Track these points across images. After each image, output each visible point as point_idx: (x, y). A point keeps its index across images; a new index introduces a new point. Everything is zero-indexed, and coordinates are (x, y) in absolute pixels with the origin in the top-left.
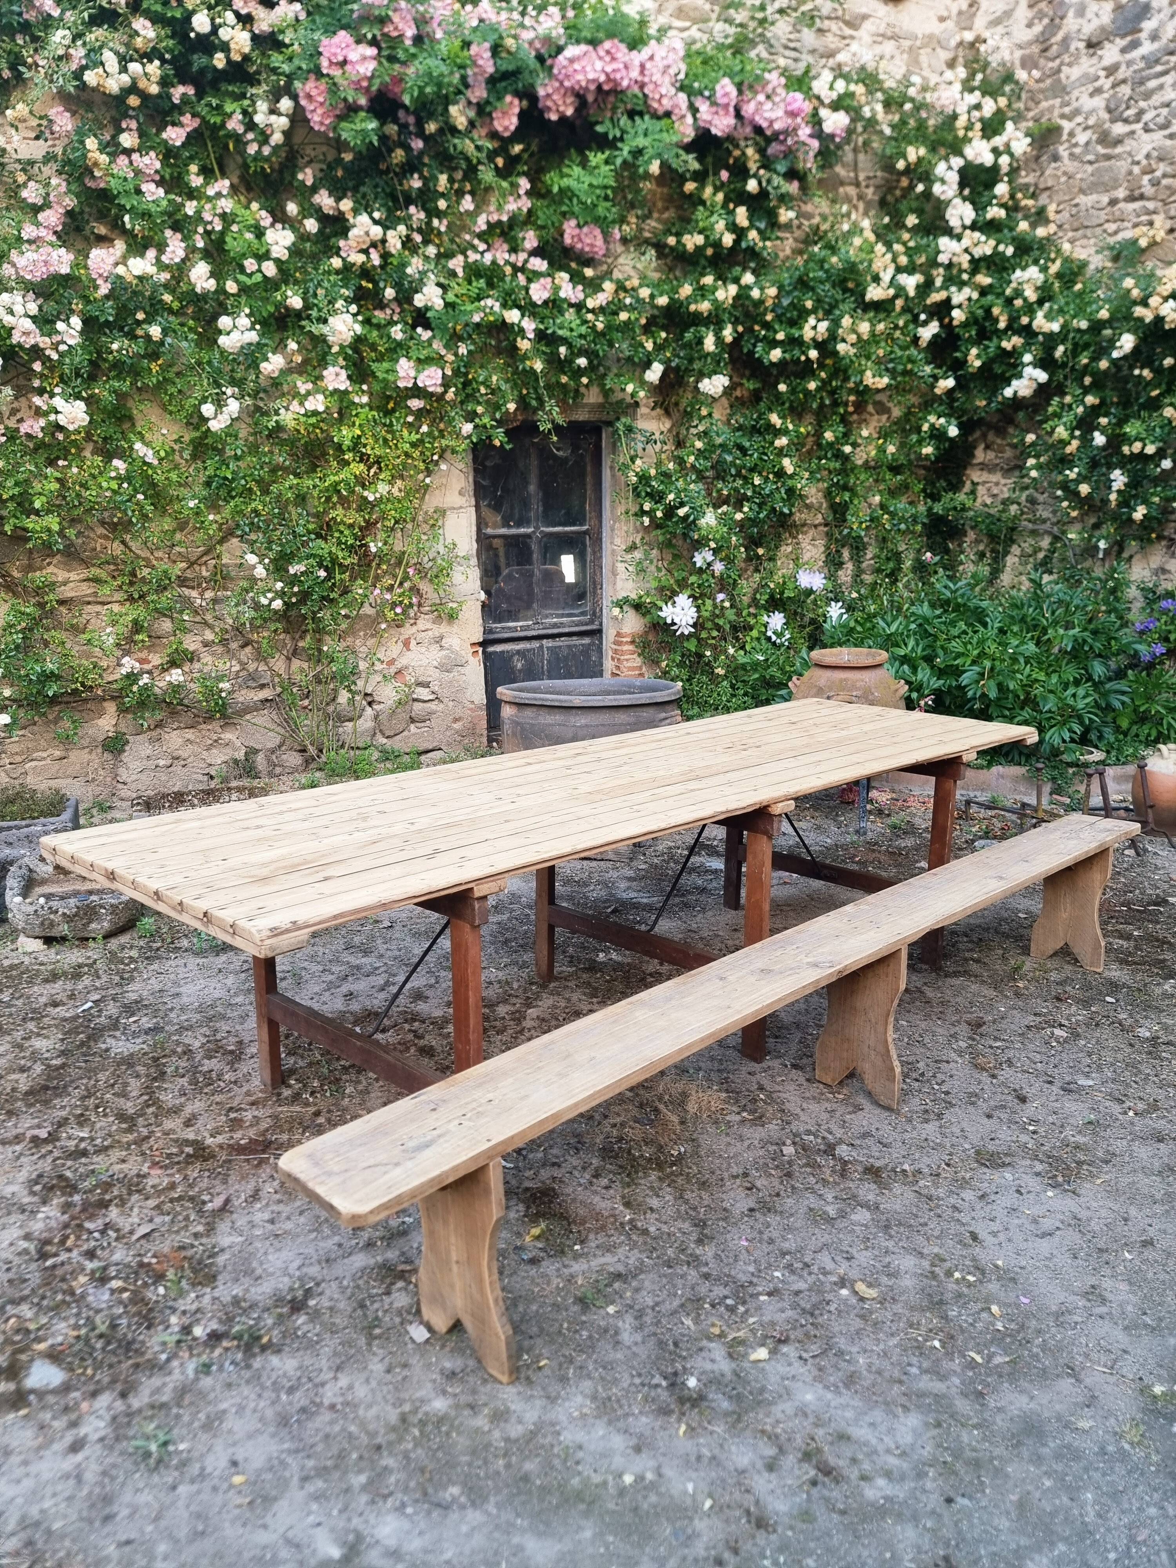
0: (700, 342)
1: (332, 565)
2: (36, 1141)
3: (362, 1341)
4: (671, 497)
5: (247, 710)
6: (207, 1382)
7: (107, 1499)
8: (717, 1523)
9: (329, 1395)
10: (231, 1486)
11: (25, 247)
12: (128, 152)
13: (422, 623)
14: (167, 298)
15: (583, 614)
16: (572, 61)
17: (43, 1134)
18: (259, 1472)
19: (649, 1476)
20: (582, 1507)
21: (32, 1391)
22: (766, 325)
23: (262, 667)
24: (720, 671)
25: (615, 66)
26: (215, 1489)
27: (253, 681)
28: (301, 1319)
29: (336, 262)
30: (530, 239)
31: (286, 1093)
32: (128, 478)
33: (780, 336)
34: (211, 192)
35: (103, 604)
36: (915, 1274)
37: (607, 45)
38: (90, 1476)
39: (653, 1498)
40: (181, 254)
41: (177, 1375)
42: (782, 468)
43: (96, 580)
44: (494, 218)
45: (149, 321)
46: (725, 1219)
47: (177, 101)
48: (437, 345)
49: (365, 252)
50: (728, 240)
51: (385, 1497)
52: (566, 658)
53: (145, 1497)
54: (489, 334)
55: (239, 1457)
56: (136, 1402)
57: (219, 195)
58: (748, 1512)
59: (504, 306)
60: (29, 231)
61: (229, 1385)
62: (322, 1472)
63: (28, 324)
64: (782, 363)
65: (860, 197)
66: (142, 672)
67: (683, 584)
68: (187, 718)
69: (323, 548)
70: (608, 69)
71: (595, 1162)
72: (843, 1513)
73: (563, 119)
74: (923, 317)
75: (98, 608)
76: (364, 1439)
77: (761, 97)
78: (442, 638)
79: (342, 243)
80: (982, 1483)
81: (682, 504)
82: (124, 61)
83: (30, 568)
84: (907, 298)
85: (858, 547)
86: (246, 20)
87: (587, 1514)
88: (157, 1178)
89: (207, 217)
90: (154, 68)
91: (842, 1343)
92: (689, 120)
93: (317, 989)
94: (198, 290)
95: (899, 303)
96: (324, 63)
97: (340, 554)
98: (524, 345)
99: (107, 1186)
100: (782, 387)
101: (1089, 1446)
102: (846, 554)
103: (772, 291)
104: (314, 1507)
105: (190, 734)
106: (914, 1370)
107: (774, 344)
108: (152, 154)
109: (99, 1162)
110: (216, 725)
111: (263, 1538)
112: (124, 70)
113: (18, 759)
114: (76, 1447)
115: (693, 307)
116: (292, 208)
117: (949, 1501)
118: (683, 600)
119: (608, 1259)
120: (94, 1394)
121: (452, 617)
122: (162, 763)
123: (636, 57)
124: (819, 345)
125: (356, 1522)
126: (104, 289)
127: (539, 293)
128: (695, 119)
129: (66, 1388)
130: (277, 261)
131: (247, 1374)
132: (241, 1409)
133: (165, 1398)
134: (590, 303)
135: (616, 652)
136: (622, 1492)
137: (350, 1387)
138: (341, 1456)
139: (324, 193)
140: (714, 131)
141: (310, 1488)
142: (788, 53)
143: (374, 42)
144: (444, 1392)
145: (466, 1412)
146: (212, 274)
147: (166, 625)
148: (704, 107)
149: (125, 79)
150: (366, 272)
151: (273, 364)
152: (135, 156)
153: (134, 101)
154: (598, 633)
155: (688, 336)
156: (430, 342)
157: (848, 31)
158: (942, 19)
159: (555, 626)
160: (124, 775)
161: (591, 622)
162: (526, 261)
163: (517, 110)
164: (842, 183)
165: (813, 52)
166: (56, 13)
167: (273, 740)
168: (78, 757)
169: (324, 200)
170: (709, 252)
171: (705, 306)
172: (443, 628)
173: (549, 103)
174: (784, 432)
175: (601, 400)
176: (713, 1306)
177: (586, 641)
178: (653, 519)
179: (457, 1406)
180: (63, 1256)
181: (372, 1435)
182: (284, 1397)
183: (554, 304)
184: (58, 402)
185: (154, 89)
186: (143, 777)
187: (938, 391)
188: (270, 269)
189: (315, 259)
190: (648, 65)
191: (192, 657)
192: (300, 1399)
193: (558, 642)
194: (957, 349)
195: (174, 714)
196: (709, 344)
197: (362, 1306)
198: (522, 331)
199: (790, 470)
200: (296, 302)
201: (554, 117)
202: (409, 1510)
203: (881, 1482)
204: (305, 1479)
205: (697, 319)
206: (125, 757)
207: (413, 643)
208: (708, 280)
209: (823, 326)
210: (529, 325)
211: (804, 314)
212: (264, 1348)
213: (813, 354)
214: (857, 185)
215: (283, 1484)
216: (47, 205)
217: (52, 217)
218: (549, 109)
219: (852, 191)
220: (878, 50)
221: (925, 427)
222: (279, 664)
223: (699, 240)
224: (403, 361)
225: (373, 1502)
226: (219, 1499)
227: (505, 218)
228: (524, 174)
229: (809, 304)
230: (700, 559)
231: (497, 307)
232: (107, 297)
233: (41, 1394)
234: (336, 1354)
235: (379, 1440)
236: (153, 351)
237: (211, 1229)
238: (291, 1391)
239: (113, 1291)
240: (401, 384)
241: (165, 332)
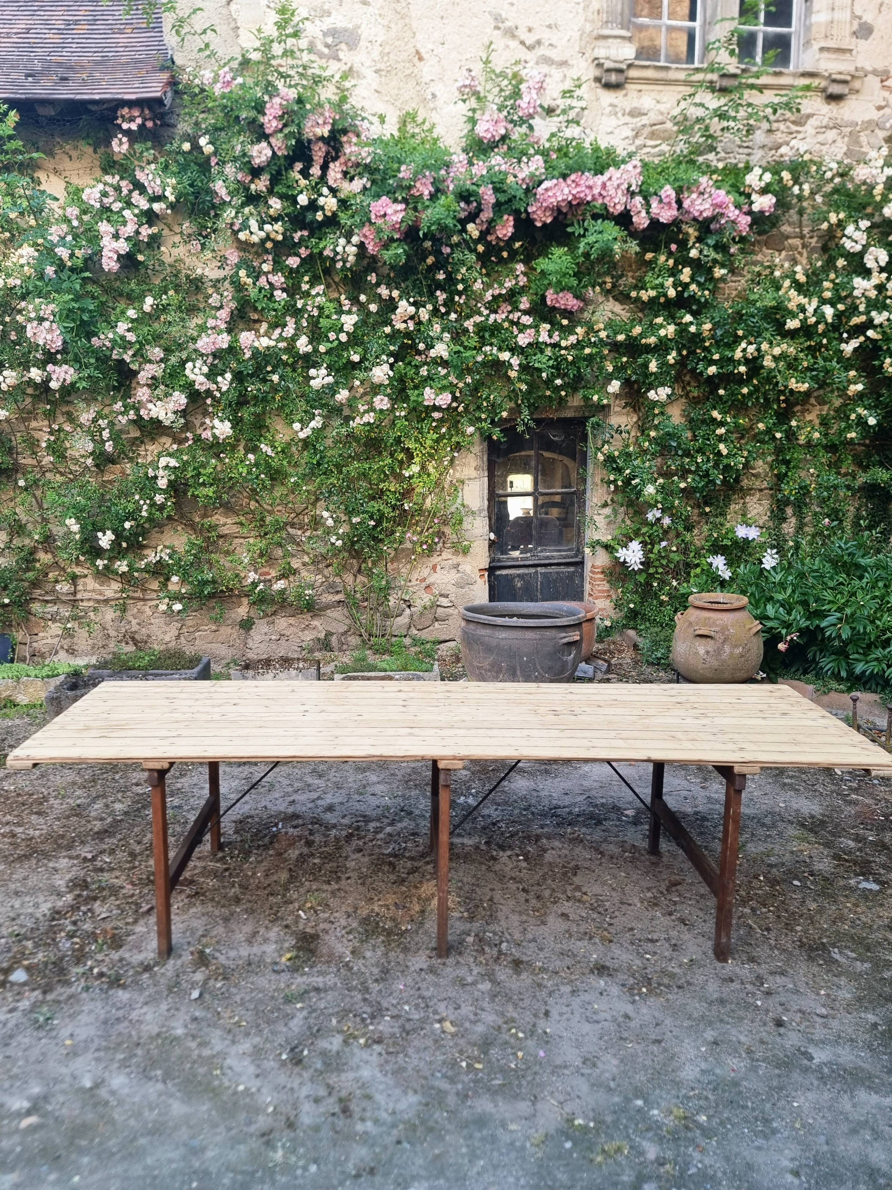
0: (646, 365)
1: (380, 519)
2: (85, 859)
3: (165, 994)
4: (628, 471)
5: (328, 607)
6: (84, 995)
7: (11, 1037)
8: (270, 1119)
9: (134, 1015)
10: (64, 1045)
11: (210, 332)
12: (266, 274)
13: (446, 555)
14: (285, 357)
15: (569, 550)
16: (547, 190)
17: (89, 856)
18: (80, 1042)
19: (254, 1090)
20: (211, 1095)
21: (10, 982)
22: (705, 349)
23: (338, 580)
24: (664, 598)
25: (579, 189)
26: (57, 1044)
27: (332, 588)
28: (146, 976)
29: (388, 330)
30: (524, 303)
31: (220, 855)
32: (257, 465)
33: (716, 357)
34: (313, 292)
35: (245, 538)
36: (489, 1025)
37: (573, 177)
38: (10, 1025)
39: (248, 1100)
40: (292, 331)
41: (73, 989)
42: (719, 451)
43: (241, 524)
44: (497, 292)
45: (273, 372)
46: (403, 971)
47: (296, 241)
48: (452, 379)
49: (405, 322)
50: (672, 293)
51: (126, 1067)
52: (555, 581)
53: (27, 1040)
54: (492, 366)
55: (75, 1033)
56: (49, 997)
57: (318, 294)
58: (288, 1119)
59: (500, 349)
60: (211, 323)
61: (92, 999)
62: (107, 1049)
63: (202, 379)
64: (718, 375)
65: (804, 246)
66: (260, 581)
67: (637, 533)
68: (290, 610)
69: (375, 506)
70: (574, 192)
71: (355, 925)
72: (337, 1132)
73: (545, 224)
74: (845, 335)
75: (242, 540)
76: (135, 1038)
77: (694, 196)
78: (458, 565)
79: (393, 317)
80: (425, 1140)
81: (635, 477)
82: (261, 224)
83: (205, 516)
84: (826, 323)
85: (800, 506)
86: (334, 191)
87: (210, 1099)
88: (128, 889)
89: (309, 308)
90: (278, 226)
91: (411, 1051)
92: (643, 214)
93: (277, 796)
94: (301, 352)
95: (821, 327)
96: (373, 217)
97: (386, 511)
98: (513, 374)
99: (101, 889)
100: (721, 392)
101: (506, 1138)
102: (789, 511)
103: (708, 326)
104: (93, 1063)
105: (292, 620)
106: (439, 1075)
107: (712, 362)
108: (280, 274)
109: (106, 876)
110: (308, 616)
111: (64, 1070)
112: (261, 229)
113: (192, 630)
114: (11, 1011)
115: (643, 341)
116: (363, 298)
117: (399, 1142)
118: (635, 545)
119: (320, 979)
120: (34, 990)
121: (466, 551)
122: (273, 637)
123: (600, 179)
124: (747, 361)
125: (107, 1074)
126: (248, 354)
127: (523, 340)
128: (648, 213)
129: (25, 984)
130: (348, 333)
131: (104, 996)
132: (91, 1011)
133: (61, 998)
134: (563, 343)
135: (591, 578)
136: (235, 1093)
137: (145, 1014)
138: (119, 1044)
139: (383, 287)
140: (661, 220)
141: (97, 1054)
142: (741, 150)
143: (405, 201)
144: (186, 1026)
145: (190, 1039)
146: (310, 342)
147: (279, 552)
148: (654, 204)
149: (262, 234)
150: (408, 334)
151: (343, 395)
152: (270, 276)
153: (269, 245)
154: (582, 563)
155: (640, 361)
156: (446, 376)
157: (794, 128)
158: (880, 108)
159: (547, 558)
160: (250, 644)
161: (576, 556)
162: (519, 318)
163: (512, 223)
164: (788, 237)
165: (763, 147)
166: (228, 199)
167: (343, 628)
168: (225, 631)
169: (383, 291)
170: (662, 300)
171: (652, 340)
172: (460, 559)
173: (535, 216)
174: (722, 424)
175: (582, 403)
176: (355, 1016)
177: (572, 569)
178: (616, 486)
179: (186, 1035)
180: (61, 922)
181: (140, 1038)
182: (114, 1011)
183: (536, 346)
184: (216, 422)
185: (280, 238)
186: (262, 645)
187: (850, 393)
188: (343, 337)
189: (375, 326)
190: (608, 184)
191: (295, 572)
192: (120, 1013)
193: (549, 570)
194: (878, 358)
195: (282, 607)
196: (653, 367)
197: (178, 976)
198: (510, 365)
199: (725, 452)
200: (356, 358)
201: (539, 224)
202: (133, 1076)
203: (369, 1124)
204: (98, 1050)
205: (648, 349)
206: (252, 633)
207: (439, 567)
208: (659, 320)
209: (751, 349)
210: (515, 361)
211: (737, 340)
212: (119, 986)
213: (742, 369)
214: (802, 237)
215: (86, 1049)
216: (221, 307)
217: (224, 314)
218: (535, 220)
219: (797, 242)
220: (821, 138)
221: (853, 416)
222: (349, 578)
223: (652, 293)
224: (427, 389)
225: (120, 1068)
226: (56, 1049)
227: (504, 292)
228: (521, 261)
229: (740, 333)
230: (652, 515)
231: (495, 351)
232: (250, 359)
233: (13, 984)
234: (150, 996)
235: (142, 1041)
236: (275, 389)
237: (136, 922)
238: (118, 1009)
239: (72, 943)
240: (426, 403)
241: (281, 378)
